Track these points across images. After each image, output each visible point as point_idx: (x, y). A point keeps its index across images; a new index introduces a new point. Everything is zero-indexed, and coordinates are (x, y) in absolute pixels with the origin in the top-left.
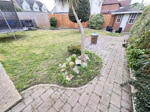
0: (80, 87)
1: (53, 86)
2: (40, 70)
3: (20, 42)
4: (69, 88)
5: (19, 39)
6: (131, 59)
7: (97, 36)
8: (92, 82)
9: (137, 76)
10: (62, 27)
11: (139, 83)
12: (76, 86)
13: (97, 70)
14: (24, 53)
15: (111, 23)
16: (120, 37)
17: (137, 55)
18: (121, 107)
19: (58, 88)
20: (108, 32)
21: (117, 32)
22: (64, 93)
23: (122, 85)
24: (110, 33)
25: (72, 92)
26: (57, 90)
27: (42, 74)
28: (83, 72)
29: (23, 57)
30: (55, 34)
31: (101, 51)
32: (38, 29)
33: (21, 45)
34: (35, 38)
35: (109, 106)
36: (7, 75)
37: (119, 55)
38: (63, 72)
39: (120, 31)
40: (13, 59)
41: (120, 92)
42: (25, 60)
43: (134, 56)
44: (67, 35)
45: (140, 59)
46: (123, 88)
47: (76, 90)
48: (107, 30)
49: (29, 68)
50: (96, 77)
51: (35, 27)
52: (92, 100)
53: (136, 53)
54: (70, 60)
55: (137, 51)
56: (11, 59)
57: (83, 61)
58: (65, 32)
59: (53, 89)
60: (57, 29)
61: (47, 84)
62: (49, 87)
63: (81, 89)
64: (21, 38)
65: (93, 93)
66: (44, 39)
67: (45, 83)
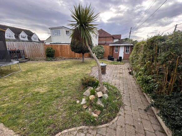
0: (111, 122)
1: (81, 129)
2: (57, 112)
3: (6, 79)
4: (101, 126)
5: (4, 75)
6: (143, 84)
7: (105, 66)
8: (120, 113)
9: (154, 98)
10: (61, 58)
11: (159, 103)
12: (107, 122)
13: (118, 100)
14: (21, 94)
15: (111, 53)
16: (123, 66)
17: (146, 80)
18: (155, 130)
19: (88, 129)
20: (111, 61)
21: (118, 60)
22: (97, 133)
23: (145, 110)
24: (113, 62)
25: (105, 129)
26: (88, 132)
27: (60, 117)
28: (108, 104)
29: (22, 99)
30: (54, 65)
31: (113, 80)
32: (29, 60)
33: (10, 84)
34: (29, 73)
35: (145, 133)
36: (7, 129)
37: (130, 82)
38: (86, 109)
39: (120, 59)
40: (6, 105)
41: (147, 117)
42: (27, 103)
43: (144, 82)
44: (70, 67)
45: (150, 83)
46: (148, 113)
47: (108, 126)
48: (109, 60)
49: (39, 113)
50: (121, 107)
51: (24, 59)
52: (128, 132)
53: (145, 79)
54: (89, 94)
55: (145, 77)
56: (3, 105)
57: (103, 93)
58: (66, 63)
59: (82, 132)
60: (55, 60)
61: (72, 128)
62: (77, 131)
63: (113, 123)
64: (6, 74)
65: (126, 125)
66: (43, 73)
67: (70, 128)
